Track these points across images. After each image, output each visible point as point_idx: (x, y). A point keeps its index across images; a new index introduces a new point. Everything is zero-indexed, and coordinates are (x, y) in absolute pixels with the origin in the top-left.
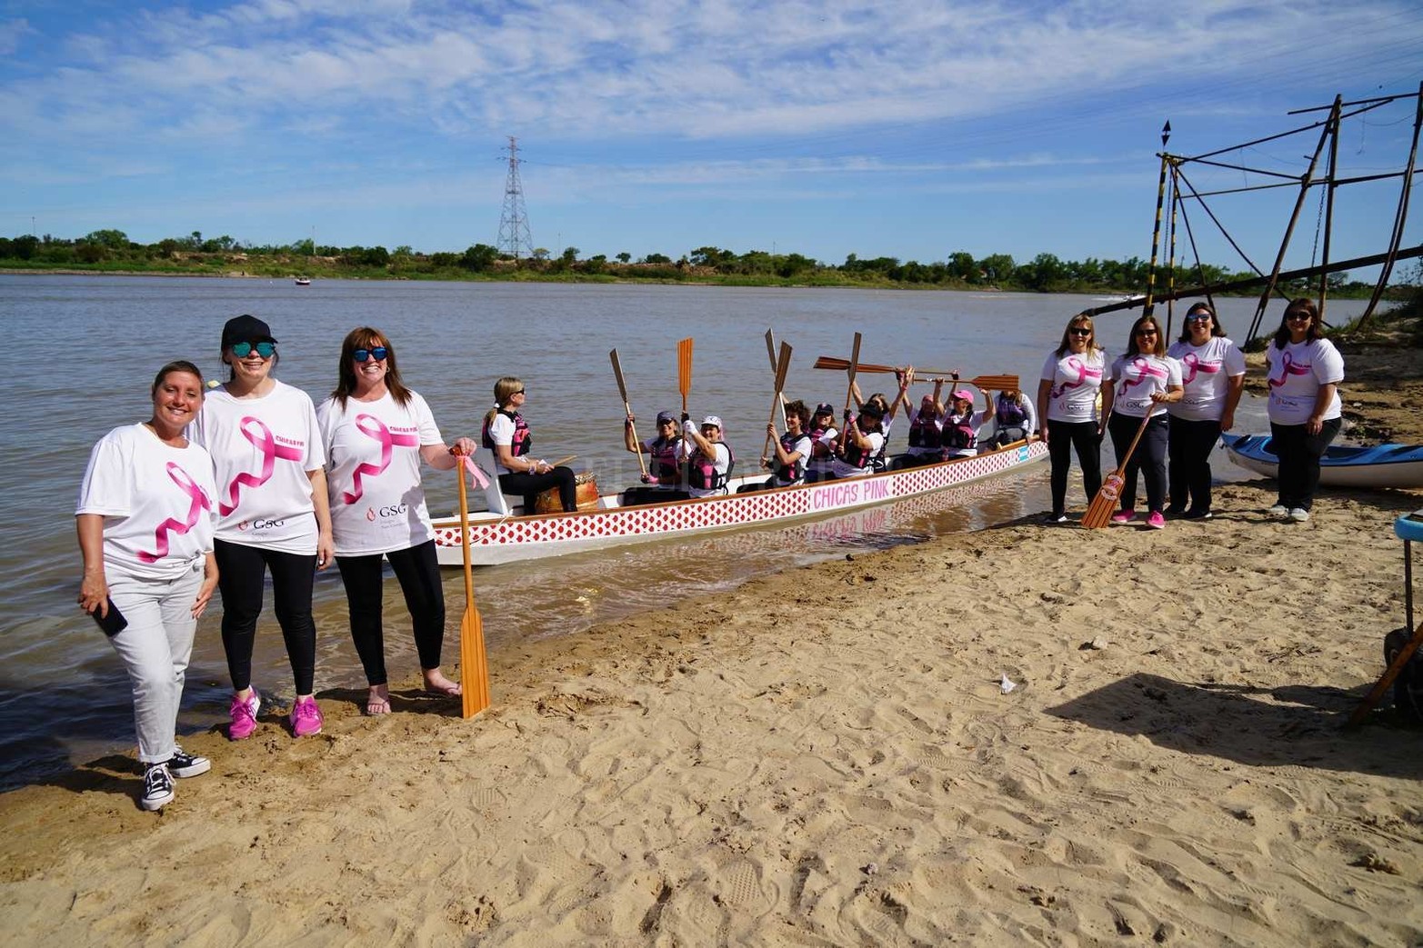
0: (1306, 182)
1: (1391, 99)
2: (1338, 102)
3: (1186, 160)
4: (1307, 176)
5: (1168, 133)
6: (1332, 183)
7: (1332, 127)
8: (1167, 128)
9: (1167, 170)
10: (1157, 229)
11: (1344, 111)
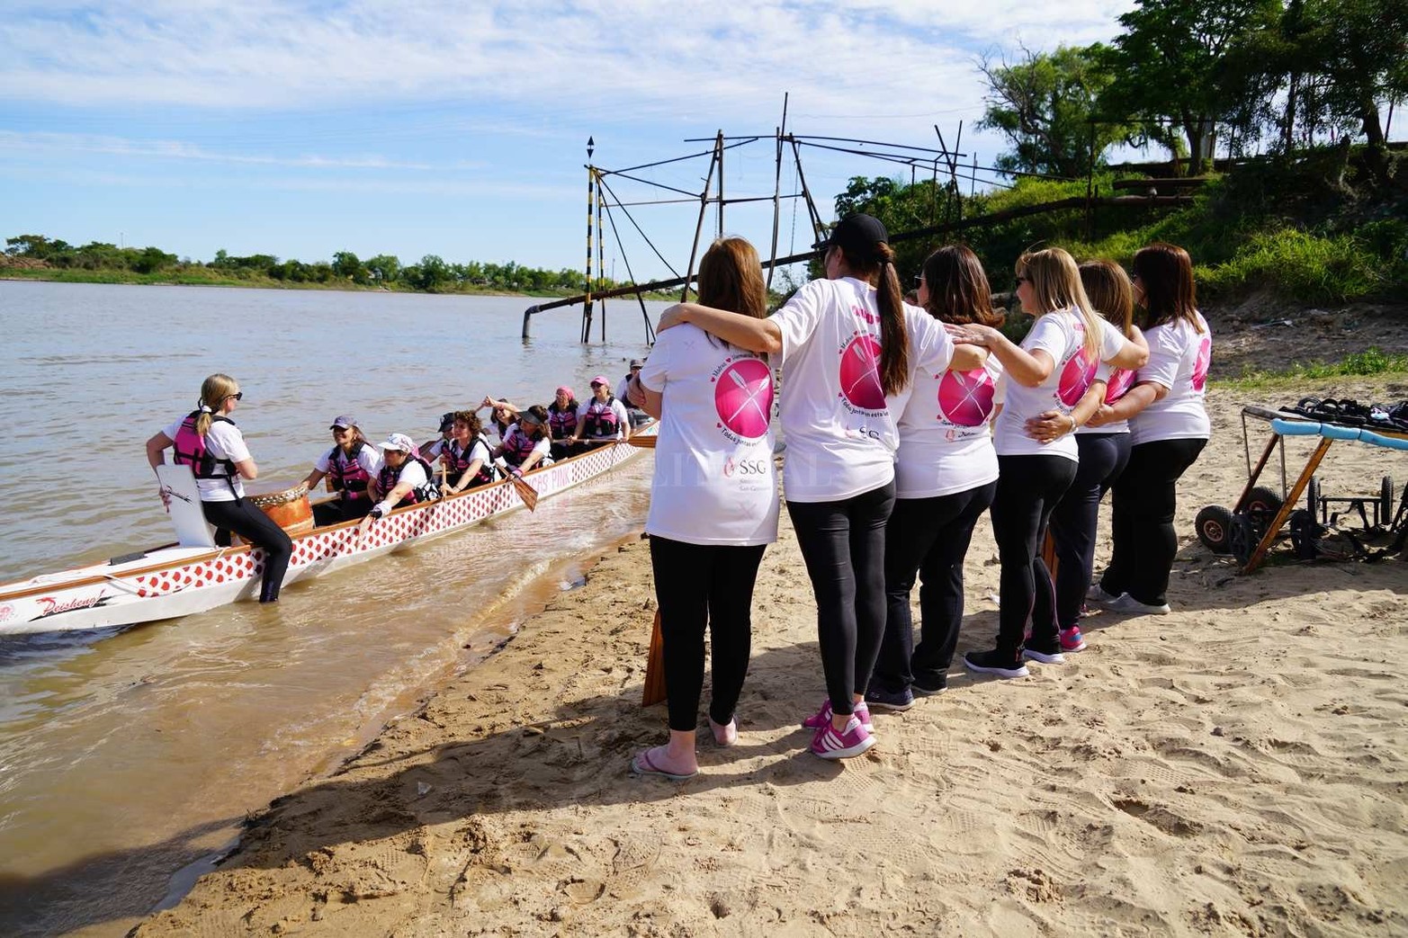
0: (704, 199)
1: (757, 138)
2: (720, 136)
3: (609, 173)
4: (703, 196)
5: (592, 147)
6: (723, 203)
7: (717, 156)
8: (591, 142)
9: (594, 181)
10: (590, 233)
11: (726, 143)
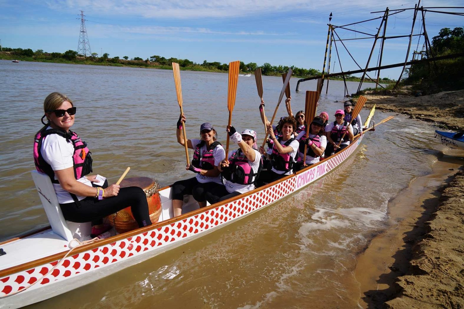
0: (376, 37)
1: (405, 10)
2: (387, 10)
3: (337, 27)
4: (376, 36)
5: (330, 17)
6: (384, 38)
7: (385, 19)
8: (331, 15)
9: (330, 30)
10: (326, 51)
11: (390, 13)
